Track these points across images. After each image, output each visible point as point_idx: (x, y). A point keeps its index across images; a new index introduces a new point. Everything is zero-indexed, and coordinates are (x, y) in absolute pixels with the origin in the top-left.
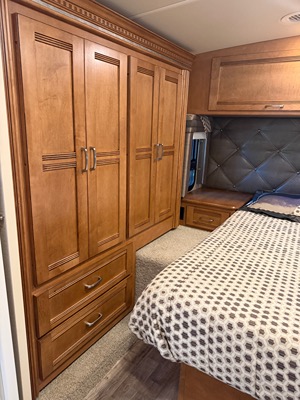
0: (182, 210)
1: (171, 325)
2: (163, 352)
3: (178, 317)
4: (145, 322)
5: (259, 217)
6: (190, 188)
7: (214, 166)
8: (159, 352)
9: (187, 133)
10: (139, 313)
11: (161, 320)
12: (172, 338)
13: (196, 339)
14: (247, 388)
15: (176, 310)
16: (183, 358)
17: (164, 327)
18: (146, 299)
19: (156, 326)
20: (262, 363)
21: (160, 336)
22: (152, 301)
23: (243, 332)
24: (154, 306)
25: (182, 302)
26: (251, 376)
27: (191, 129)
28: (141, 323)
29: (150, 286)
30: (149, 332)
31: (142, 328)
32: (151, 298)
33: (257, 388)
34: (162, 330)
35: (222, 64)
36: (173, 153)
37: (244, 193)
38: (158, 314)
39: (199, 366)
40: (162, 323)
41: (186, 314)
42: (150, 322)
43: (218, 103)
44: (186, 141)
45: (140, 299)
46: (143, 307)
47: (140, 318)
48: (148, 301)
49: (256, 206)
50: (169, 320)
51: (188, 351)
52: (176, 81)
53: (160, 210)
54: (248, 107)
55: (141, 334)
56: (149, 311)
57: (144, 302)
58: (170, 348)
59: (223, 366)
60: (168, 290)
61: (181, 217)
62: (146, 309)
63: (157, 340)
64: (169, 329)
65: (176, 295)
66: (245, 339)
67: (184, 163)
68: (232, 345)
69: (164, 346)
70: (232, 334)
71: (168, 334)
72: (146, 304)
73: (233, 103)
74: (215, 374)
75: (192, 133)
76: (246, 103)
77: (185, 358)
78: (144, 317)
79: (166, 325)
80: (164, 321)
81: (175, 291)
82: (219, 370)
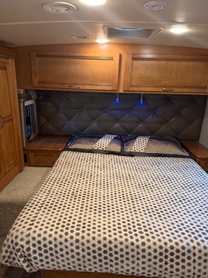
0: (25, 156)
1: (31, 252)
2: (28, 270)
3: (34, 245)
4: (12, 256)
5: (76, 154)
6: (29, 138)
7: (43, 120)
8: (25, 271)
9: (20, 103)
10: (6, 252)
11: (23, 251)
12: (33, 259)
13: (48, 254)
14: (80, 269)
15: (32, 242)
16: (41, 268)
17: (26, 255)
18: (10, 241)
19: (21, 256)
20: (85, 254)
21: (24, 261)
22: (15, 241)
23: (73, 241)
24: (17, 244)
25: (35, 235)
26: (81, 262)
27: (22, 100)
28: (9, 257)
29: (11, 231)
30: (16, 261)
31: (11, 260)
32: (14, 239)
33: (85, 267)
34: (25, 256)
35: (37, 56)
36: (12, 119)
37: (65, 136)
38: (21, 248)
39: (52, 268)
40: (24, 253)
41: (39, 242)
42: (16, 255)
43: (39, 82)
44: (20, 109)
45: (5, 241)
46: (9, 247)
47: (8, 254)
48: (12, 242)
49: (73, 147)
50: (29, 249)
51: (44, 263)
52: (5, 69)
53: (9, 162)
54: (59, 86)
55: (10, 263)
56: (14, 248)
57: (10, 243)
58: (32, 265)
59: (65, 263)
60: (25, 230)
61: (26, 161)
62: (11, 247)
63: (23, 264)
64: (29, 255)
65: (31, 232)
66: (75, 244)
67: (21, 124)
68: (69, 250)
69: (28, 266)
70: (68, 244)
71: (29, 258)
72: (11, 244)
73: (49, 83)
74: (62, 268)
75: (24, 102)
76: (57, 83)
77: (43, 267)
78: (11, 253)
79: (27, 253)
80: (25, 251)
81: (30, 229)
82: (64, 266)
